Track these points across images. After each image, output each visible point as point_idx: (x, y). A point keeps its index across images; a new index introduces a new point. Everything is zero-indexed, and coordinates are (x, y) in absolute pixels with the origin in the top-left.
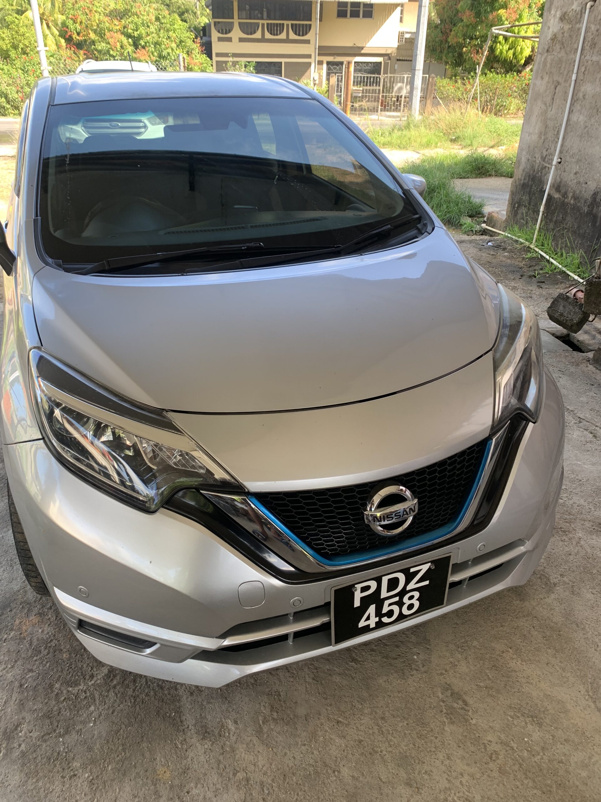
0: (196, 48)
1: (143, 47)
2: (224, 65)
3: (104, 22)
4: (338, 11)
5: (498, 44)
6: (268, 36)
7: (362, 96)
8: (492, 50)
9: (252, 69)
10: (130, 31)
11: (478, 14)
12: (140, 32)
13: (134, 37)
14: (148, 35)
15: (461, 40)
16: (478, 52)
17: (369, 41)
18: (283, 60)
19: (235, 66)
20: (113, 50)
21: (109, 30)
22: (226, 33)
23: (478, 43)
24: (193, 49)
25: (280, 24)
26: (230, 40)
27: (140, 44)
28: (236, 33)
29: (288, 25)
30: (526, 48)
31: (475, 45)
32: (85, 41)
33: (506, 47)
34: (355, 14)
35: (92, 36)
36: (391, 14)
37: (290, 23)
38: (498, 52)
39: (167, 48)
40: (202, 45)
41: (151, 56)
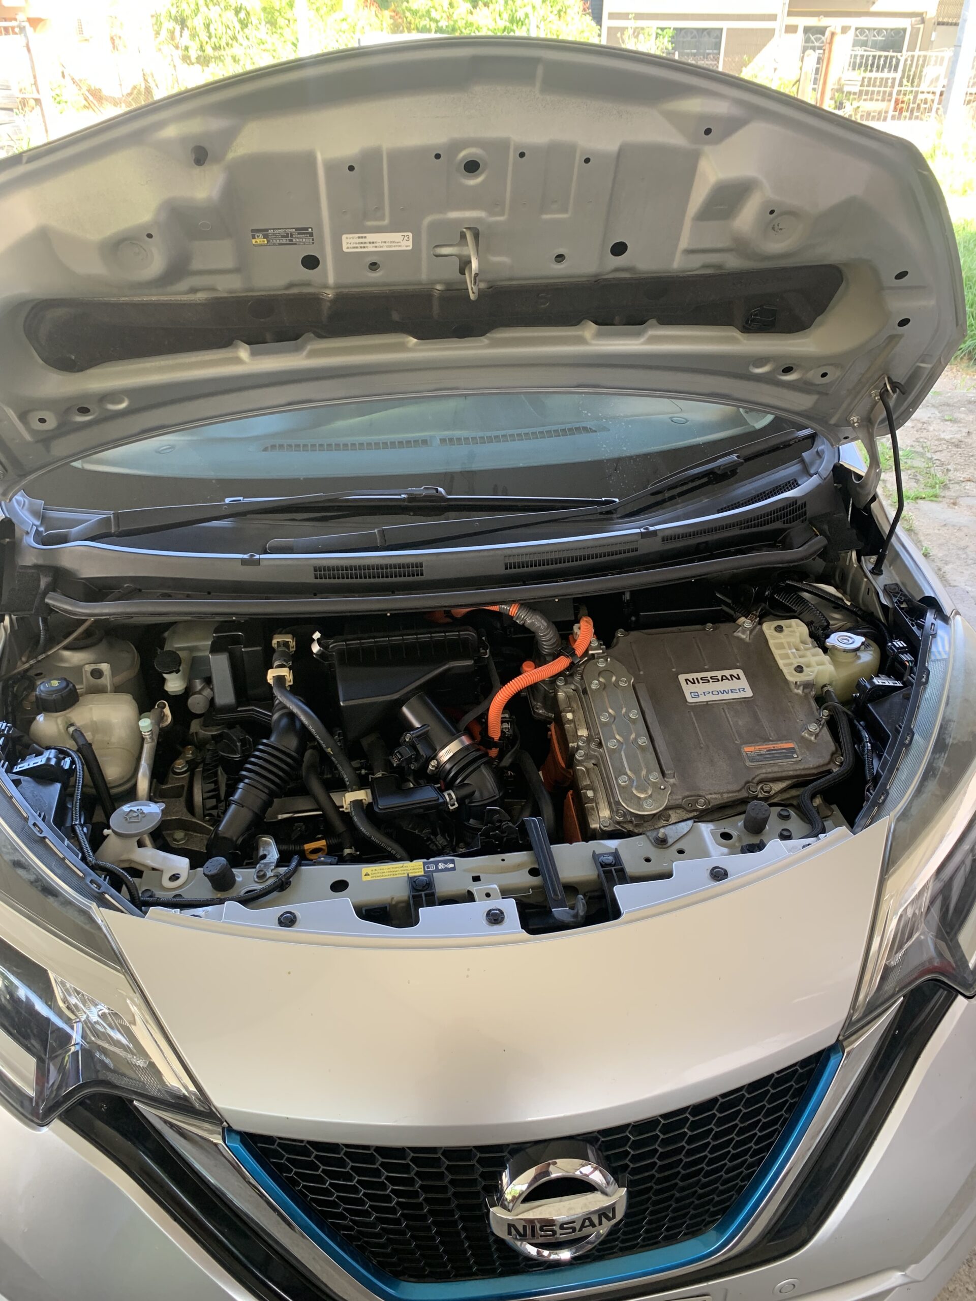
2: (619, 34)
7: (861, 92)
18: (725, 25)
19: (637, 37)
24: (569, 7)
41: (498, 18)
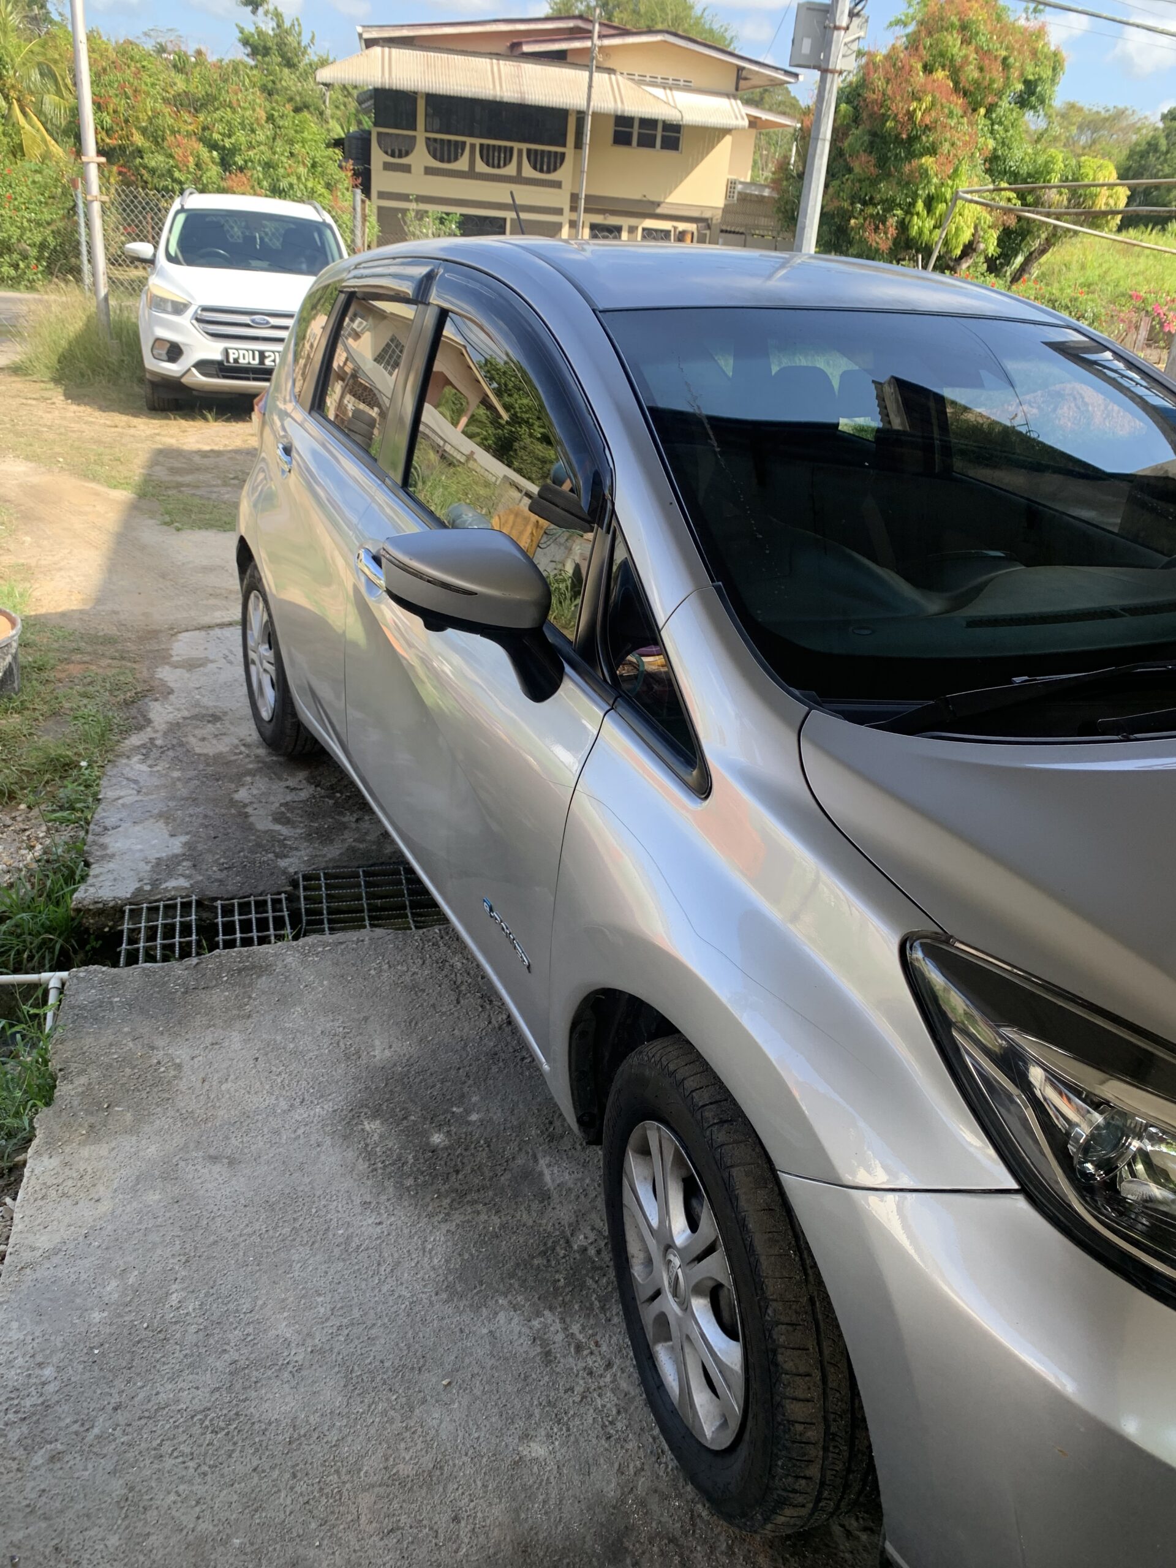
0: (345, 178)
1: (241, 169)
2: (400, 215)
3: (164, 115)
4: (616, 132)
5: (915, 217)
6: (481, 167)
8: (903, 226)
9: (454, 226)
10: (216, 136)
11: (882, 162)
12: (237, 140)
13: (224, 147)
14: (251, 147)
15: (846, 205)
16: (877, 228)
17: (671, 192)
18: (508, 215)
19: (420, 219)
20: (180, 171)
21: (173, 132)
22: (400, 156)
23: (878, 213)
24: (337, 181)
25: (505, 147)
26: (407, 169)
27: (235, 163)
28: (420, 157)
29: (520, 151)
30: (965, 228)
31: (872, 216)
32: (122, 148)
33: (930, 223)
34: (647, 142)
35: (138, 139)
36: (713, 148)
37: (525, 146)
38: (914, 231)
39: (289, 176)
40: (356, 174)
41: (257, 188)
